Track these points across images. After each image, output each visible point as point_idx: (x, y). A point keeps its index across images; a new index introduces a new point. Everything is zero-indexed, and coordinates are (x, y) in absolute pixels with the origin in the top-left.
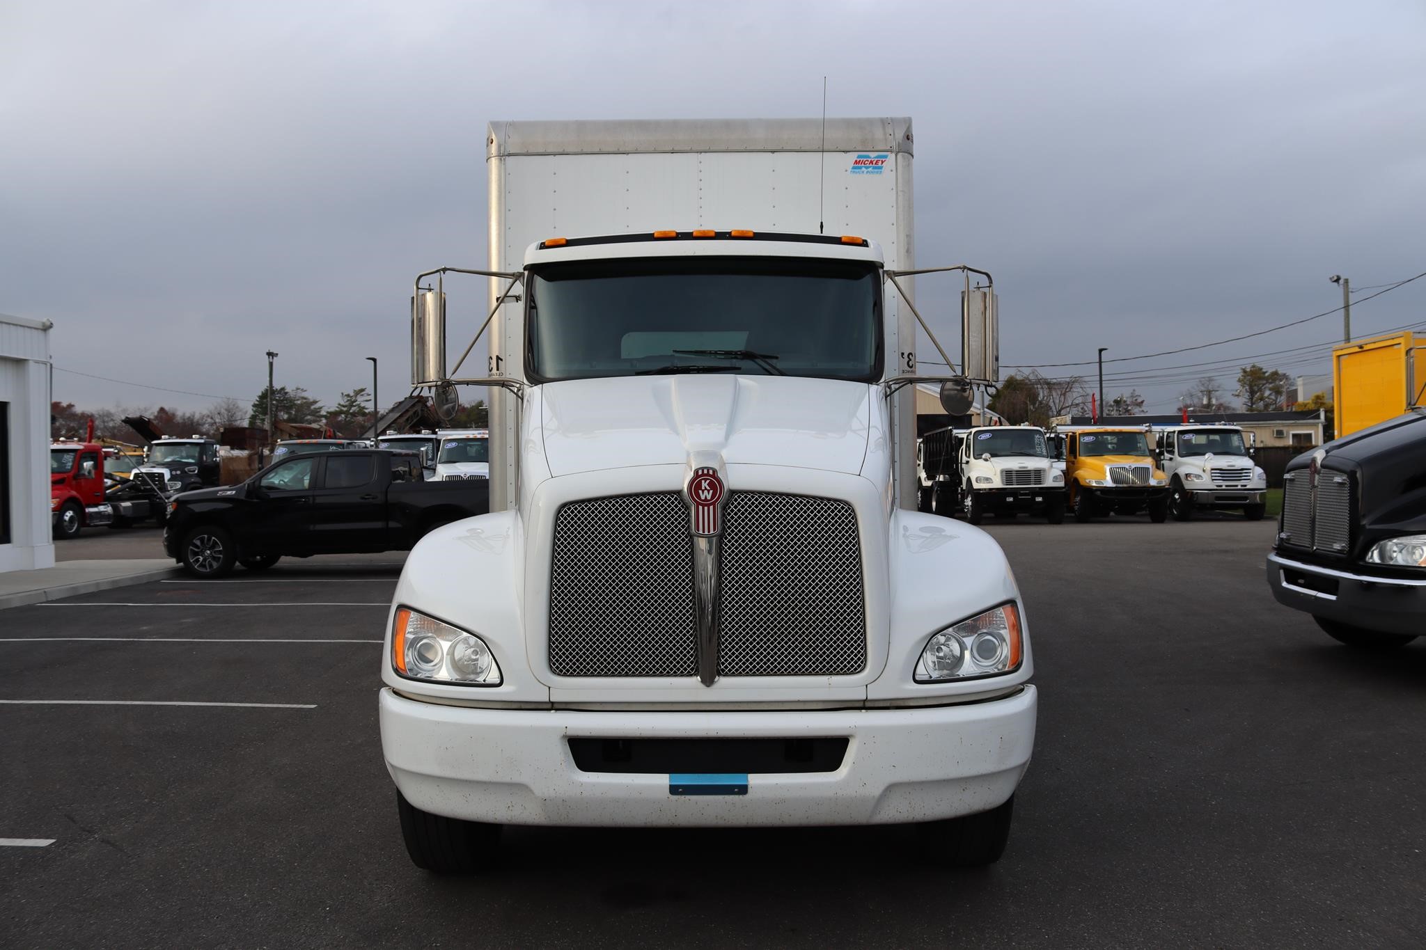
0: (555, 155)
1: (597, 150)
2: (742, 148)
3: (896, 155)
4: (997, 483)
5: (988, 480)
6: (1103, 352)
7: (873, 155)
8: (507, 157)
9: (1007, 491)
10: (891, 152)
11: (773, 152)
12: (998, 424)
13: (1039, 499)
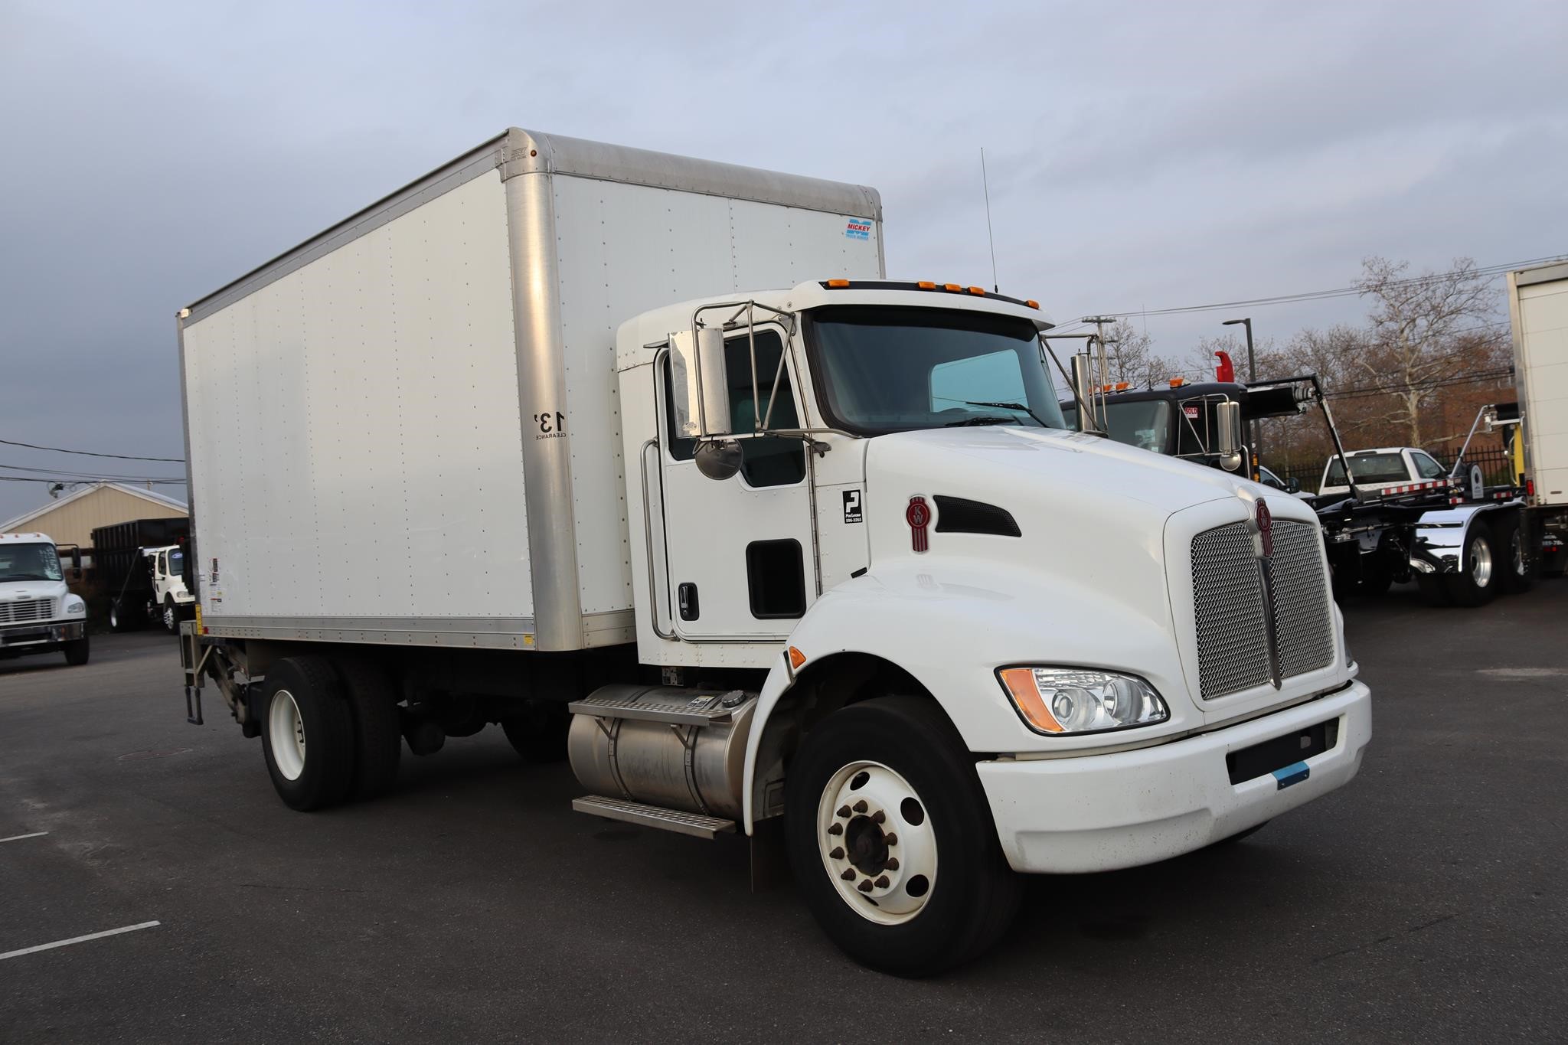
0: (600, 180)
1: (640, 181)
2: (765, 200)
3: (877, 223)
7: (861, 220)
8: (553, 175)
10: (873, 219)
11: (788, 207)
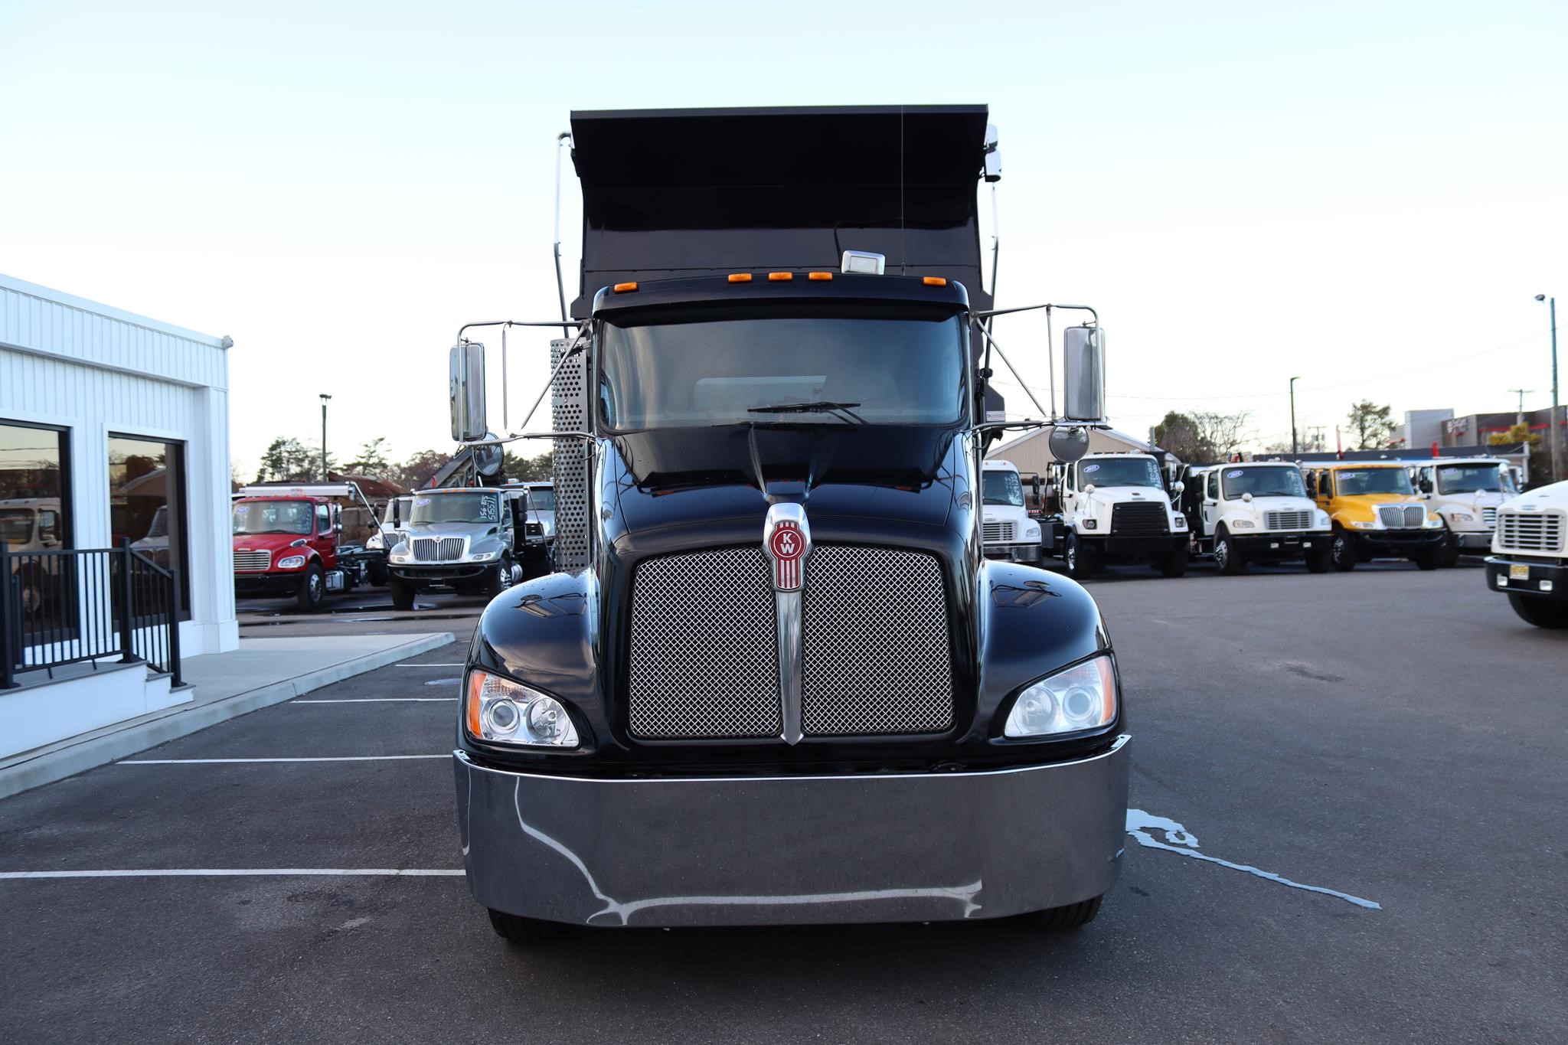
4: (1260, 527)
5: (1249, 524)
6: (1294, 382)
9: (1271, 536)
12: (1239, 460)
13: (1307, 545)
